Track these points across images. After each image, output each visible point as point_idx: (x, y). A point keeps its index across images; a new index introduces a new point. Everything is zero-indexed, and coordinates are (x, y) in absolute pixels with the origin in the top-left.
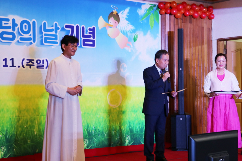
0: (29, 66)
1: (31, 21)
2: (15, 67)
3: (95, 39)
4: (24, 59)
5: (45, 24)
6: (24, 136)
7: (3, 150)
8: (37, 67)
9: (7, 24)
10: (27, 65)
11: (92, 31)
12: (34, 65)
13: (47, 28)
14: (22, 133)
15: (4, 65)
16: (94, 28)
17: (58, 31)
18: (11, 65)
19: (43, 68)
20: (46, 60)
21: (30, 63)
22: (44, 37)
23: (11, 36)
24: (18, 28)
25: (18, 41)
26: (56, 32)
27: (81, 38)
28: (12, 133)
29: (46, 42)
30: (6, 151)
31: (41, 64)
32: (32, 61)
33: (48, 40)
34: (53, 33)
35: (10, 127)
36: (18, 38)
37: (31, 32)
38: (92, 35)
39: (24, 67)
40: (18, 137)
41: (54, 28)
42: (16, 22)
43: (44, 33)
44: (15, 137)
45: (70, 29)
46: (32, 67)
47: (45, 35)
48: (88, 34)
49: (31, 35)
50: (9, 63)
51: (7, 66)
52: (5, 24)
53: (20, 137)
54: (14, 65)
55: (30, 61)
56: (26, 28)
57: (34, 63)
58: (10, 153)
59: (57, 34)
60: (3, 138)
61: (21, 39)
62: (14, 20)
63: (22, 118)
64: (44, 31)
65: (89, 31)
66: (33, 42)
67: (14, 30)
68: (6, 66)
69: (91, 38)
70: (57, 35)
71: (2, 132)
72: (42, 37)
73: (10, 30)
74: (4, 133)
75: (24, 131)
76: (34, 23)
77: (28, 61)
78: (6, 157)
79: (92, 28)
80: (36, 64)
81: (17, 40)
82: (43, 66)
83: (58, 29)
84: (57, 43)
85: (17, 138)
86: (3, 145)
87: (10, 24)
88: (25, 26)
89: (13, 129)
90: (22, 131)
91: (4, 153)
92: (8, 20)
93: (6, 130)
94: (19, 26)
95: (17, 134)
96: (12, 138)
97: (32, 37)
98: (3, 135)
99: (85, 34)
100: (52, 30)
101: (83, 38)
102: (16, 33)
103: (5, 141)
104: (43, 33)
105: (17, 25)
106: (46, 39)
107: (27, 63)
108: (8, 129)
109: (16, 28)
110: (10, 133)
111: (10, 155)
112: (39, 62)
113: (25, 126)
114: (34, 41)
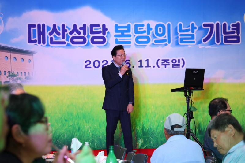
0: (164, 66)
1: (166, 24)
2: (150, 67)
3: (240, 35)
4: (159, 60)
5: (180, 25)
6: (160, 130)
7: (140, 142)
8: (173, 67)
9: (142, 29)
10: (162, 65)
11: (236, 27)
12: (169, 65)
13: (183, 29)
14: (159, 128)
15: (140, 65)
16: (238, 24)
17: (195, 30)
18: (146, 66)
19: (179, 67)
20: (182, 59)
21: (165, 63)
22: (180, 37)
23: (146, 40)
24: (153, 32)
25: (153, 44)
26: (193, 32)
27: (222, 35)
28: (149, 127)
29: (182, 42)
30: (143, 143)
31: (177, 63)
32: (168, 61)
33: (184, 40)
34: (190, 33)
35: (147, 122)
36: (152, 40)
37: (166, 34)
38: (236, 31)
39: (159, 67)
40: (155, 131)
41: (190, 28)
42: (151, 27)
43: (180, 33)
44: (152, 130)
45: (209, 28)
46: (167, 66)
47: (181, 35)
48: (231, 30)
49: (165, 37)
50: (144, 64)
51: (143, 67)
52: (140, 29)
53: (156, 131)
54: (149, 66)
55: (165, 61)
56: (160, 31)
57: (169, 63)
58: (147, 145)
59: (194, 33)
60: (140, 131)
61: (156, 41)
62: (148, 25)
63: (158, 114)
64: (180, 32)
65: (231, 27)
66: (168, 44)
67: (149, 33)
68: (141, 66)
69: (236, 34)
70: (194, 35)
71: (139, 126)
72: (178, 37)
73: (145, 34)
74: (141, 127)
75: (160, 126)
76: (169, 25)
77: (163, 61)
78: (144, 148)
79: (236, 23)
80: (171, 64)
81: (152, 42)
82: (179, 65)
83: (196, 28)
84: (194, 42)
85: (153, 132)
86: (141, 137)
87: (145, 28)
88: (160, 29)
89: (150, 123)
90: (158, 126)
91: (141, 144)
92: (143, 25)
93: (143, 124)
94: (154, 29)
95: (153, 128)
96: (149, 131)
97: (167, 38)
98: (140, 129)
99: (227, 31)
100: (188, 30)
101: (224, 35)
102: (151, 36)
103: (142, 133)
104: (178, 34)
105: (151, 29)
106: (181, 39)
107: (162, 63)
108: (145, 123)
109: (151, 31)
110: (147, 127)
111: (147, 147)
112: (174, 61)
113: (162, 121)
114: (169, 42)
